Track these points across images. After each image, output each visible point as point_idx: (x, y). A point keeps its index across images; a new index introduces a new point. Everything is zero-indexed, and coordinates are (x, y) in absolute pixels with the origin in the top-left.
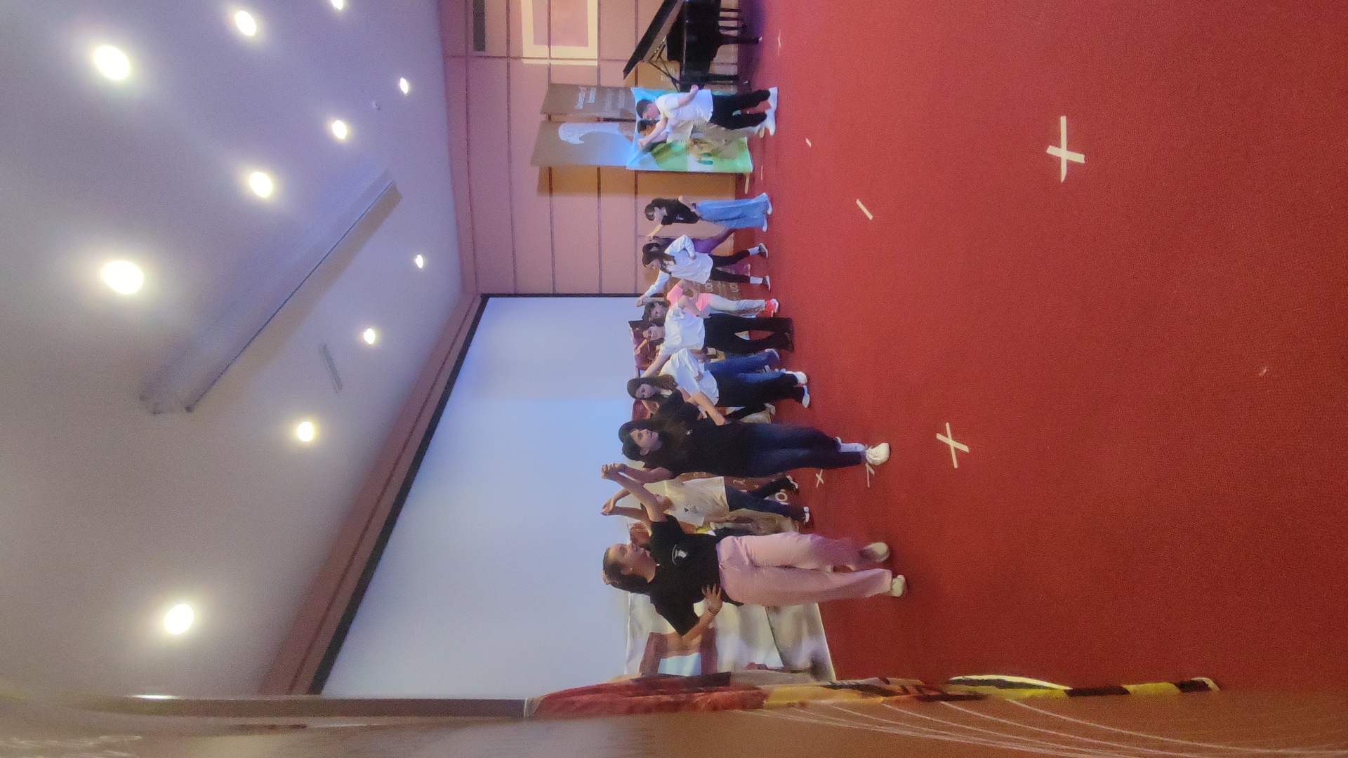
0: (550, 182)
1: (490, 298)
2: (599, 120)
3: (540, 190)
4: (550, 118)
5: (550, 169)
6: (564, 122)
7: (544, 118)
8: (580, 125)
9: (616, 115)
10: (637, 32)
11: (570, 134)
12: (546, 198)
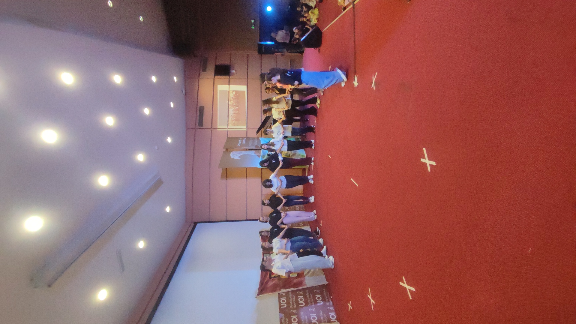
0: (226, 174)
1: (198, 224)
2: (247, 150)
3: (222, 177)
4: (227, 149)
5: (226, 169)
6: (232, 151)
7: (225, 150)
8: (239, 152)
9: (254, 148)
10: (261, 119)
11: (235, 155)
12: (224, 181)
